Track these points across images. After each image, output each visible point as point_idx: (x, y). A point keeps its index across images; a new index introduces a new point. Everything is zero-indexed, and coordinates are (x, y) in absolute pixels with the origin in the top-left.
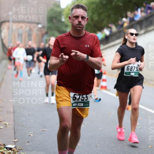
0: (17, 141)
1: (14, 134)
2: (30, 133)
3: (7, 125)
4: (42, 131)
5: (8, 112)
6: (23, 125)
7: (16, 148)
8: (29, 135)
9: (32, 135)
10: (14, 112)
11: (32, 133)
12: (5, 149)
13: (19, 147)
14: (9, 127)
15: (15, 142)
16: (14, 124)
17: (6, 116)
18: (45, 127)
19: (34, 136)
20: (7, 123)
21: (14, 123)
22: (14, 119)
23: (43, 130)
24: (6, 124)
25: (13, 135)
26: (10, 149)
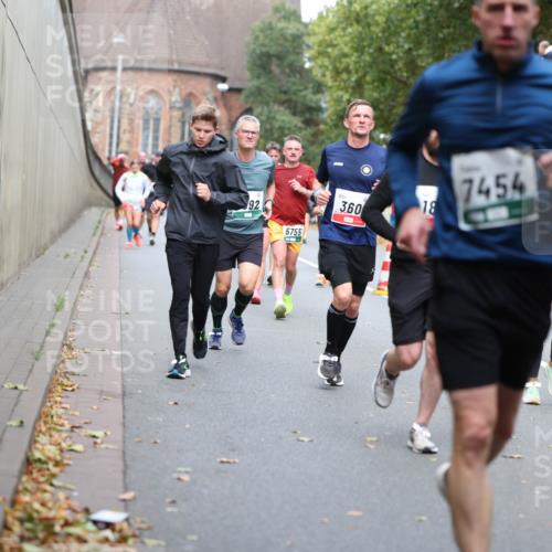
0: (134, 499)
1: (125, 473)
2: (182, 469)
3: (99, 441)
4: (222, 462)
5: (101, 392)
6: (155, 442)
7: (129, 524)
8: (175, 476)
9: (186, 478)
10: (124, 394)
11: (189, 469)
12: (90, 526)
13: (138, 519)
14: (103, 446)
15: (124, 500)
16: (124, 437)
17: (95, 407)
18: (233, 450)
19: (193, 482)
20: (99, 434)
21: (124, 432)
22: (124, 417)
23: (225, 460)
24: (94, 437)
25: (120, 476)
26: (109, 525)
